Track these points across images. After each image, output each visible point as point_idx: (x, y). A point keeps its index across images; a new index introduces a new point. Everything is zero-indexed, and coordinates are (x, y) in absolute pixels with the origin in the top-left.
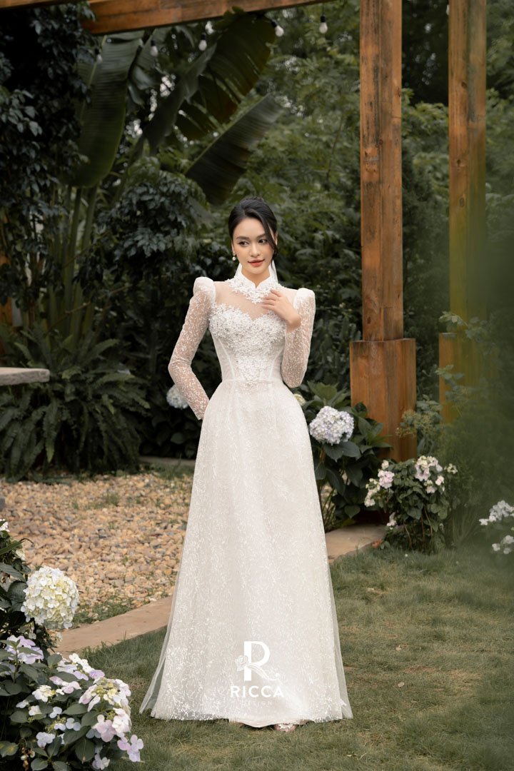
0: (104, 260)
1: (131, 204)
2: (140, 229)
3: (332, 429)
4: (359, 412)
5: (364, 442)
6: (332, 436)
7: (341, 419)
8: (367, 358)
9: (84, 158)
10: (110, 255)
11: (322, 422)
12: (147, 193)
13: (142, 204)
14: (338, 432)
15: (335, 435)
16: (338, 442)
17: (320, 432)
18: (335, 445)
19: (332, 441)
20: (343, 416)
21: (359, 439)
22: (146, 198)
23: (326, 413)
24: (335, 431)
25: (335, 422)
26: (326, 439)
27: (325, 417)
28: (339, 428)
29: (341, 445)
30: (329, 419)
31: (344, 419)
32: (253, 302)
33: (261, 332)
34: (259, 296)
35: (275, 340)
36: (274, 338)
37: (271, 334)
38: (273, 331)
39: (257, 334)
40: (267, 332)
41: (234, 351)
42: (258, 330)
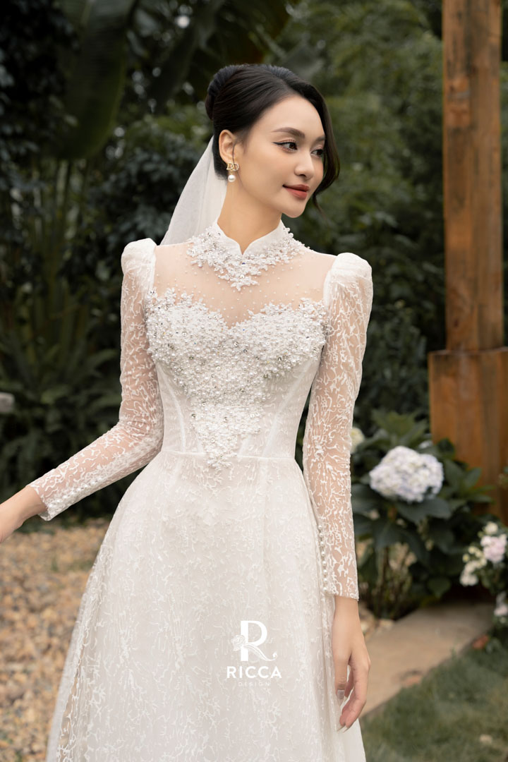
0: (96, 249)
1: (129, 176)
2: (142, 208)
3: (410, 480)
4: (444, 450)
5: (455, 496)
6: (410, 491)
7: (425, 466)
8: (455, 375)
9: (71, 120)
10: (103, 244)
12: (149, 160)
13: (143, 176)
14: (420, 486)
15: (416, 490)
16: (420, 499)
18: (415, 504)
19: (410, 497)
20: (426, 461)
21: (449, 491)
22: (148, 167)
23: (400, 458)
24: (416, 484)
25: (416, 471)
26: (399, 495)
27: (397, 463)
28: (422, 479)
29: (425, 502)
30: (405, 467)
31: (429, 465)
32: (233, 285)
33: (244, 355)
34: (247, 270)
35: (272, 372)
36: (271, 369)
37: (264, 358)
38: (269, 355)
39: (236, 357)
40: (256, 353)
41: (187, 393)
42: (237, 350)
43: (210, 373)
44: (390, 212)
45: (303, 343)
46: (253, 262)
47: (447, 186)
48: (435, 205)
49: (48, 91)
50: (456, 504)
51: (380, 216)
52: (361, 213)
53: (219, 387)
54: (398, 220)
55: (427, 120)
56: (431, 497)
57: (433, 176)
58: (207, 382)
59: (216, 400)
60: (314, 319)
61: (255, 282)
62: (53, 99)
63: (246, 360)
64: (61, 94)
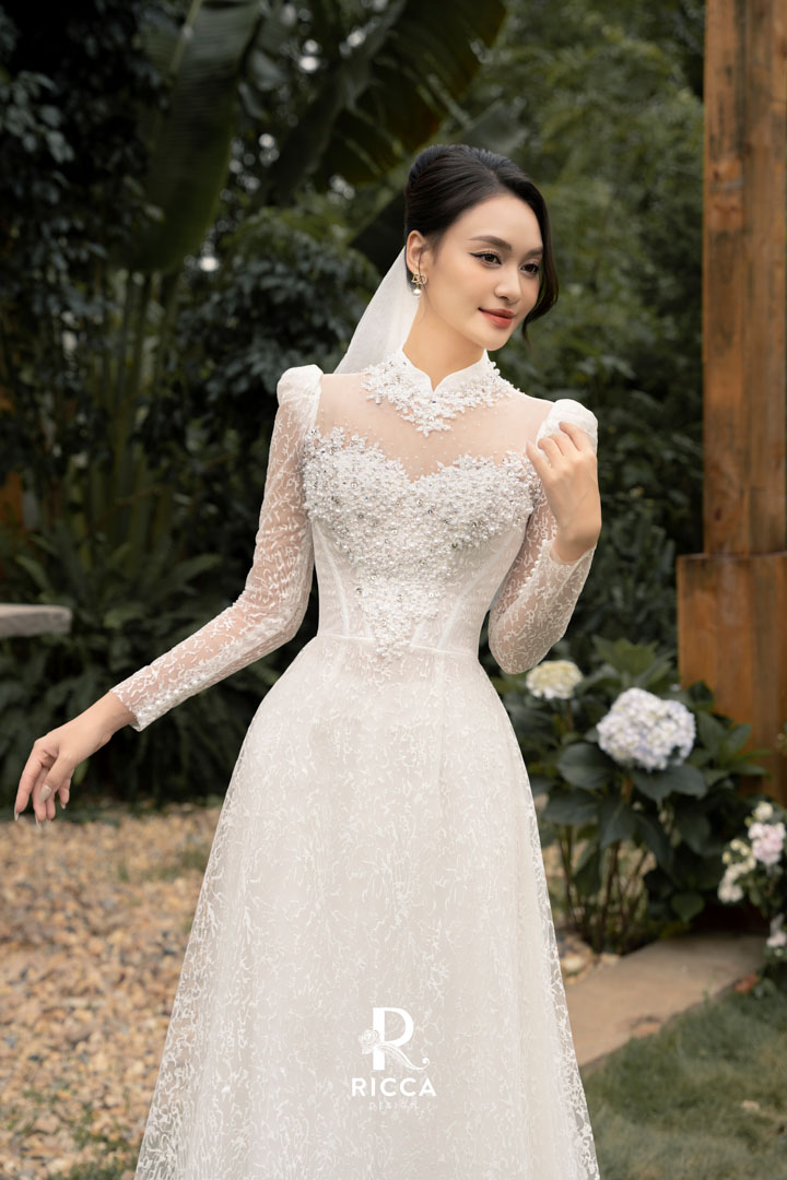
0: (188, 403)
1: (240, 294)
2: (258, 341)
3: (649, 738)
4: (698, 697)
5: (712, 765)
6: (650, 753)
7: (669, 717)
8: (715, 590)
9: (155, 212)
10: (199, 393)
11: (627, 724)
12: (270, 273)
13: (260, 295)
14: (662, 745)
15: (658, 751)
16: (663, 765)
17: (622, 743)
18: (656, 772)
19: (650, 762)
20: (672, 712)
21: (703, 757)
22: (269, 282)
23: (635, 705)
24: (657, 743)
25: (657, 724)
26: (635, 761)
27: (632, 712)
28: (665, 736)
29: (669, 771)
30: (642, 718)
31: (676, 716)
32: (420, 429)
33: (428, 516)
34: (438, 411)
35: (463, 541)
36: (462, 536)
37: (453, 522)
38: (461, 518)
39: (418, 519)
40: (443, 515)
41: (352, 561)
42: (419, 510)
43: (383, 538)
44: (623, 356)
45: (505, 508)
46: (447, 401)
47: (707, 317)
48: (690, 346)
49: (122, 168)
50: (713, 776)
51: (608, 361)
52: (580, 356)
53: (394, 556)
54: (635, 368)
55: (680, 219)
56: (678, 762)
57: (687, 304)
58: (378, 549)
59: (389, 574)
60: (521, 480)
61: (447, 427)
62: (129, 181)
63: (430, 523)
64: (141, 174)
